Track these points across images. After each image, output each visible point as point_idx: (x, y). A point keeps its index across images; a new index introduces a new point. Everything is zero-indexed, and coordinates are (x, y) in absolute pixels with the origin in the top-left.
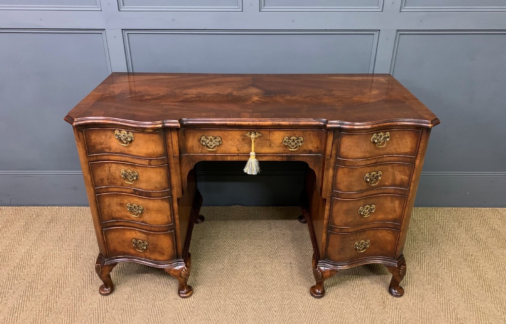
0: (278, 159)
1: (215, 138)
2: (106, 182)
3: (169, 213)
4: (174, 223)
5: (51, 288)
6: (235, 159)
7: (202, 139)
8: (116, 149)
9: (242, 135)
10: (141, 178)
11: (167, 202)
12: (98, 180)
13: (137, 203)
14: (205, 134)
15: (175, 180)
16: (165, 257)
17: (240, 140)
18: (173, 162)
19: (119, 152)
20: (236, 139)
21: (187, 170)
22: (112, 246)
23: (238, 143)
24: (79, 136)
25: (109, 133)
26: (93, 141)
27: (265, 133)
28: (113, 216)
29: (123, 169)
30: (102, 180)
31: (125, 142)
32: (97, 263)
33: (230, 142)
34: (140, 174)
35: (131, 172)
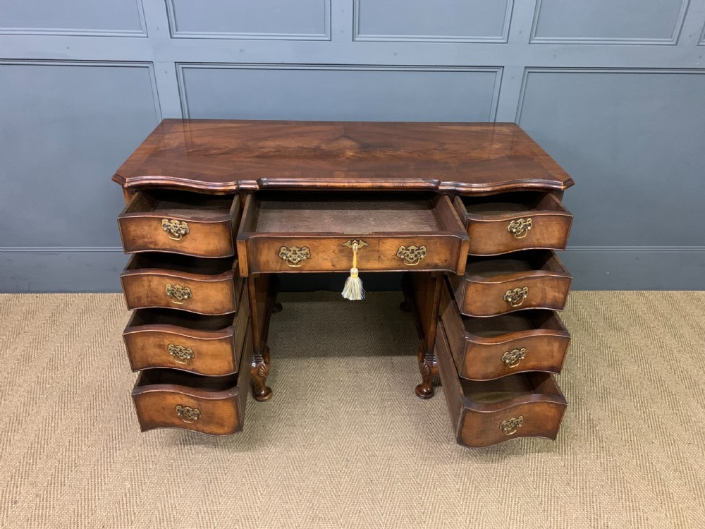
1: (301, 250)
2: (145, 301)
3: (230, 358)
7: (282, 250)
9: (339, 245)
10: (194, 297)
11: (227, 343)
12: (135, 298)
13: (183, 345)
14: (286, 243)
17: (337, 251)
20: (331, 251)
23: (333, 255)
26: (133, 234)
27: (372, 241)
28: (150, 362)
30: (139, 299)
31: (177, 235)
33: (321, 255)
34: (194, 291)
35: (180, 288)
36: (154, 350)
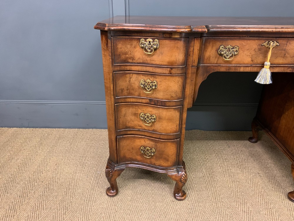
0: (289, 70)
1: (233, 48)
2: (125, 92)
3: (178, 122)
4: (181, 132)
5: (65, 190)
6: (248, 70)
7: (221, 48)
8: (139, 58)
9: (259, 45)
10: (159, 87)
11: (178, 111)
12: (119, 90)
13: (150, 113)
14: (224, 44)
15: (189, 91)
16: (169, 164)
17: (257, 50)
18: (191, 71)
19: (141, 61)
20: (253, 49)
21: (200, 80)
22: (122, 153)
23: (253, 53)
24: (107, 44)
25: (135, 43)
26: (119, 50)
27: (282, 41)
28: (127, 125)
29: (142, 79)
30: (122, 90)
31: (149, 51)
32: (107, 168)
33: (246, 52)
34: (159, 83)
35: (150, 82)
36: (131, 117)
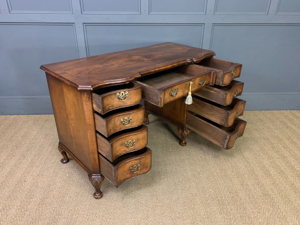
2: (112, 131)
8: (117, 105)
10: (133, 120)
13: (131, 139)
25: (113, 96)
26: (105, 104)
31: (123, 99)
34: (133, 117)
35: (127, 118)
36: (119, 147)
